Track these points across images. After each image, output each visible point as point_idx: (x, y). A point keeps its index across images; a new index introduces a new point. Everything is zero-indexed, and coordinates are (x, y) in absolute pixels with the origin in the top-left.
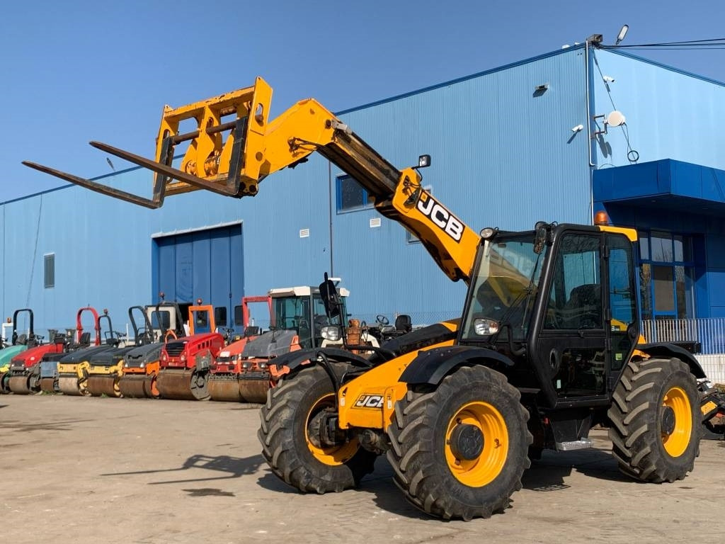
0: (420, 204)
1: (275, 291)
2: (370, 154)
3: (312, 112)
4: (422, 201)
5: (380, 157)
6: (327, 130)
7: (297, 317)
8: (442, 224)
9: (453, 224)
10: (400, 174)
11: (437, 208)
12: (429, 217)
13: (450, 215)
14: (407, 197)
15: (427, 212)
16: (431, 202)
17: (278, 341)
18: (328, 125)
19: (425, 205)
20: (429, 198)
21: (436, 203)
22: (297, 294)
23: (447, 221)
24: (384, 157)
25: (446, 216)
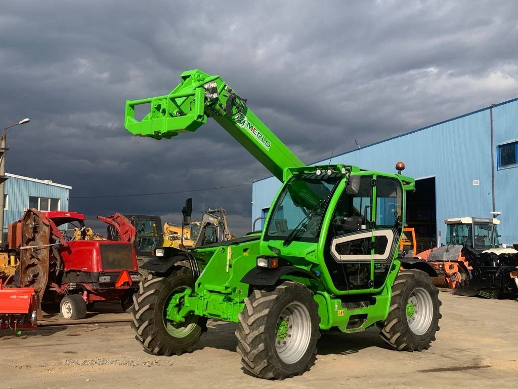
1: (449, 220)
7: (463, 237)
17: (450, 251)
22: (463, 222)
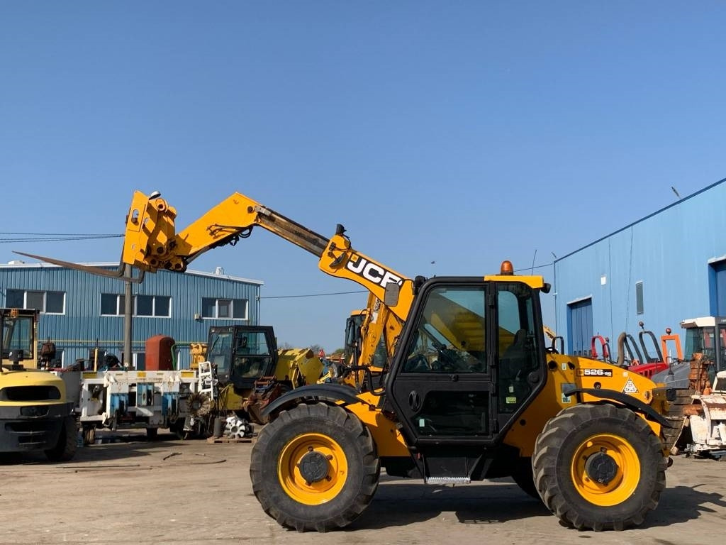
0: (350, 265)
2: (296, 228)
3: (236, 203)
4: (352, 262)
5: (306, 230)
6: (250, 214)
8: (377, 280)
9: (390, 278)
10: (328, 241)
11: (370, 266)
12: (361, 274)
13: (386, 271)
14: (334, 260)
15: (358, 270)
16: (363, 262)
17: (675, 373)
18: (250, 210)
19: (356, 265)
20: (360, 258)
21: (368, 262)
22: (699, 326)
23: (382, 277)
24: (310, 229)
25: (381, 272)
